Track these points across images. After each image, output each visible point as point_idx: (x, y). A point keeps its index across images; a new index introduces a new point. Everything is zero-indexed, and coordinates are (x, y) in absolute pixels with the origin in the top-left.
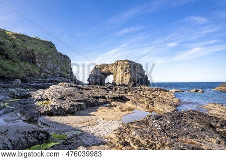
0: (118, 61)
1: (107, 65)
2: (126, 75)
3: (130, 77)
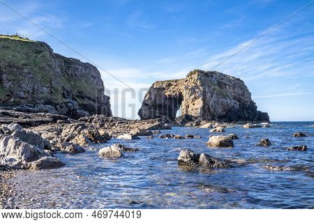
2: (194, 101)
3: (201, 104)
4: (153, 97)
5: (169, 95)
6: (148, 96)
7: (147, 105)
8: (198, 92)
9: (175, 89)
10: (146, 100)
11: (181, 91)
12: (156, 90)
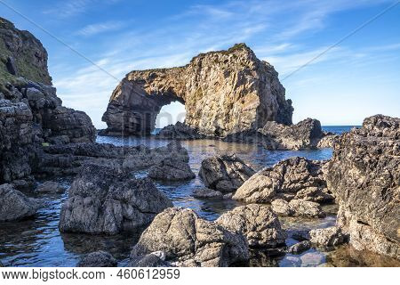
1: (164, 71)
2: (243, 96)
3: (257, 102)
5: (152, 92)
6: (119, 93)
7: (118, 106)
8: (251, 81)
9: (163, 83)
10: (117, 98)
11: (172, 85)
12: (132, 84)
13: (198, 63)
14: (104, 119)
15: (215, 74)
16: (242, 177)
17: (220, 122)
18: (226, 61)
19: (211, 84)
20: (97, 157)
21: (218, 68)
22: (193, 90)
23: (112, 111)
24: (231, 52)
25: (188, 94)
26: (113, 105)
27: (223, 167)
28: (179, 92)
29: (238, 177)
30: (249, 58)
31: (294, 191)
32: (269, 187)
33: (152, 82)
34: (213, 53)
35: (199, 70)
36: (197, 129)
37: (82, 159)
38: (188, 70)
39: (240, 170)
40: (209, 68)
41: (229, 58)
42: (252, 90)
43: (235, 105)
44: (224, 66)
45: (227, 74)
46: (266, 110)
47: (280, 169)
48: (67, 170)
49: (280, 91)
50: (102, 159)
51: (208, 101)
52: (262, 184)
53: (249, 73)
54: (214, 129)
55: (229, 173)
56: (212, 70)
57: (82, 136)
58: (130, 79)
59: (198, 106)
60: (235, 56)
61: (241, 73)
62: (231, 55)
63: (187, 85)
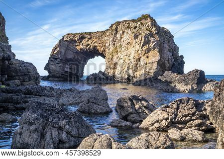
0: (119, 23)
1: (90, 34)
2: (148, 53)
3: (158, 57)
4: (63, 51)
5: (81, 49)
6: (58, 49)
7: (56, 59)
8: (153, 42)
9: (89, 42)
10: (56, 53)
11: (96, 44)
12: (67, 43)
13: (115, 29)
14: (46, 69)
15: (128, 36)
16: (146, 111)
17: (131, 72)
18: (136, 27)
19: (124, 44)
20: (40, 96)
21: (130, 32)
22: (112, 48)
23: (51, 63)
24: (139, 21)
25: (107, 51)
26: (53, 58)
27: (133, 104)
28: (101, 50)
29: (144, 112)
30: (152, 25)
31: (185, 123)
32: (167, 119)
33: (81, 42)
34: (126, 21)
35: (116, 34)
36: (114, 76)
37: (29, 97)
38: (108, 33)
39: (145, 107)
40: (123, 33)
41: (138, 25)
42: (154, 48)
43: (142, 59)
44: (134, 30)
45: (136, 37)
46: (164, 63)
47: (175, 106)
48: (19, 106)
49: (174, 49)
50: (44, 97)
51: (122, 56)
52: (161, 117)
53: (152, 36)
54: (127, 76)
55: (137, 108)
56: (125, 34)
57: (30, 80)
58: (65, 40)
59: (115, 60)
60: (142, 24)
61: (146, 36)
62: (139, 23)
63: (107, 45)
